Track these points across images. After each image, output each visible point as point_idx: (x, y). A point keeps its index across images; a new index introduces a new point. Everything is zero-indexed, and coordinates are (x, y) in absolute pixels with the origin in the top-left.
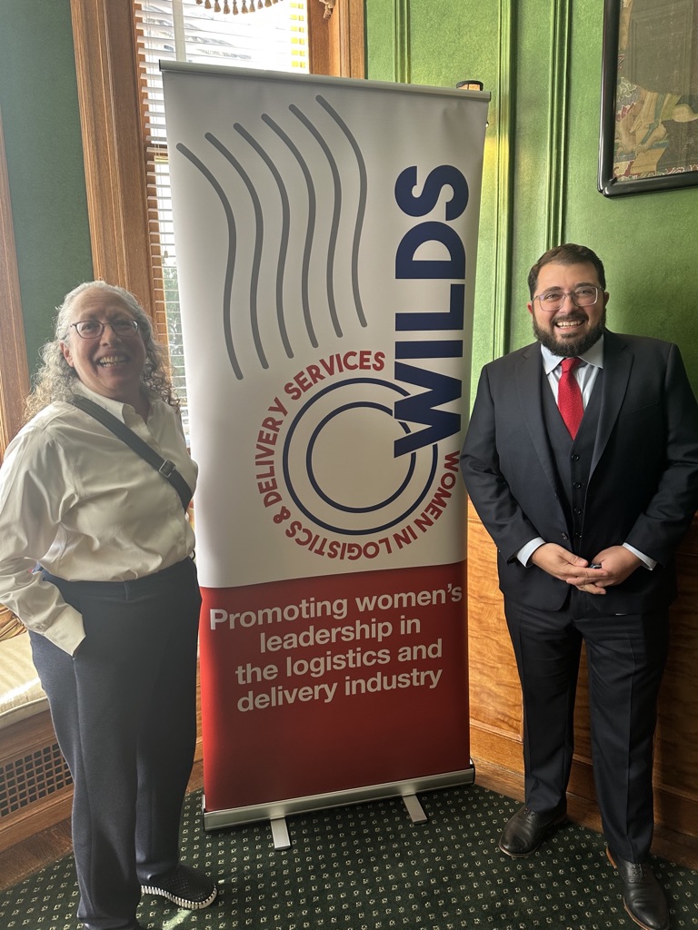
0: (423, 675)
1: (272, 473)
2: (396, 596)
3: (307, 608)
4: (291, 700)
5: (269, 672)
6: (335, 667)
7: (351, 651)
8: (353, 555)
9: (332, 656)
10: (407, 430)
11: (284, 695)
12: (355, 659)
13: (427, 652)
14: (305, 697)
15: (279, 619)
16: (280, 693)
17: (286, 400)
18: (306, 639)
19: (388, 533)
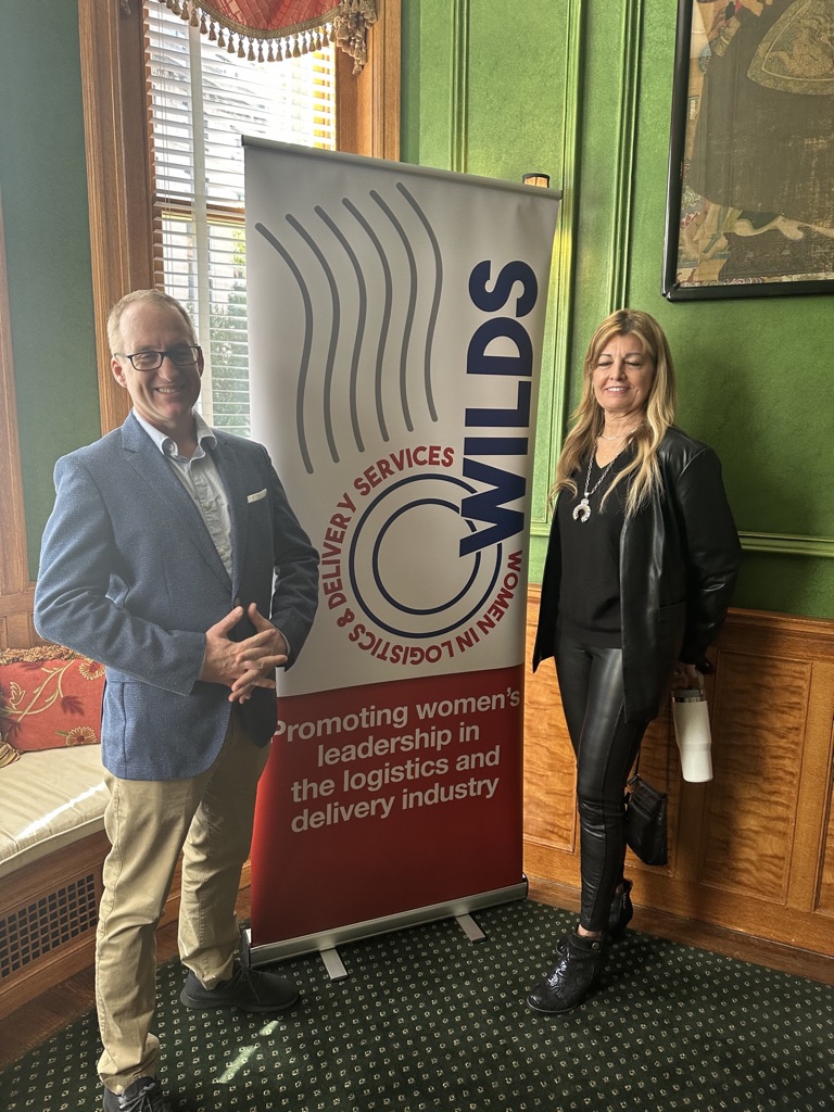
0: (480, 784)
1: (338, 573)
2: (457, 702)
3: (368, 717)
4: (346, 818)
5: (325, 788)
6: (393, 779)
7: (409, 762)
8: (416, 659)
9: (391, 768)
10: (473, 528)
11: (340, 812)
12: (413, 770)
13: (484, 760)
14: (361, 813)
15: (339, 730)
16: (336, 810)
17: (355, 495)
18: (365, 750)
19: (451, 636)
